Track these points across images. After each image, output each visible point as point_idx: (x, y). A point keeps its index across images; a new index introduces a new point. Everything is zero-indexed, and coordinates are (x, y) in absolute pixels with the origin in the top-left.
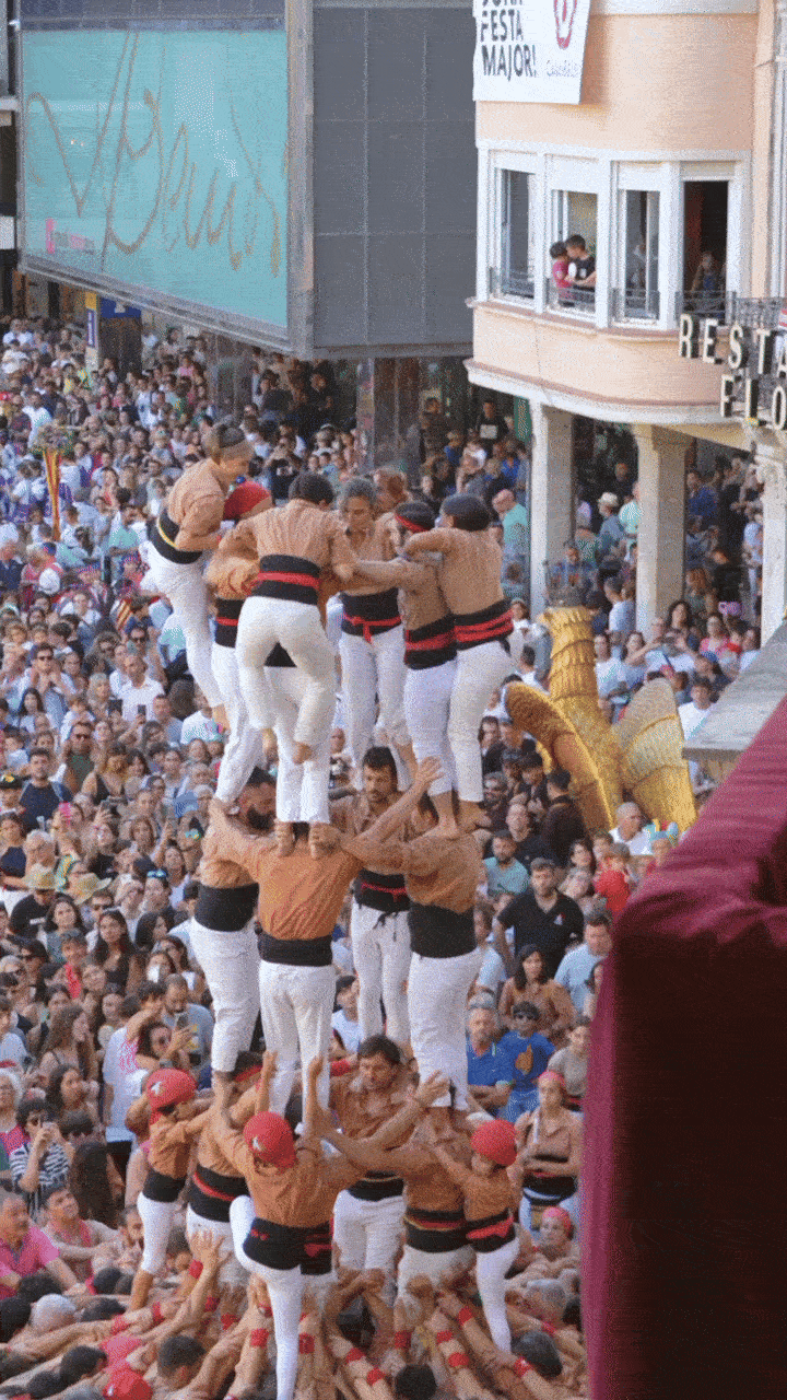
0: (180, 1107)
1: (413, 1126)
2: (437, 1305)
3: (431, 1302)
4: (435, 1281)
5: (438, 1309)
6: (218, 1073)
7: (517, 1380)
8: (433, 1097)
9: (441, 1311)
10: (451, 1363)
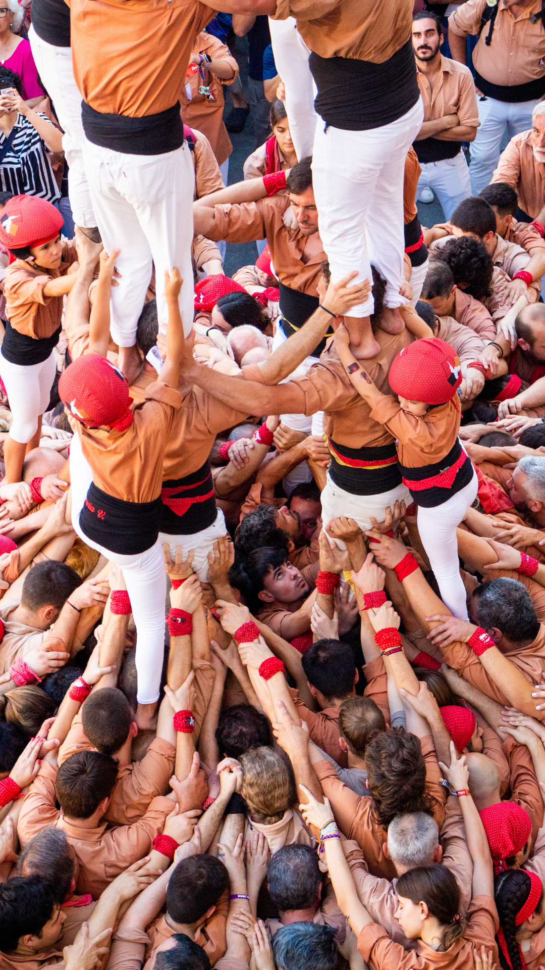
0: (38, 251)
1: (325, 340)
2: (369, 550)
3: (362, 547)
4: (365, 526)
5: (370, 557)
6: (81, 229)
7: (473, 659)
8: (348, 306)
9: (374, 560)
10: (383, 637)
